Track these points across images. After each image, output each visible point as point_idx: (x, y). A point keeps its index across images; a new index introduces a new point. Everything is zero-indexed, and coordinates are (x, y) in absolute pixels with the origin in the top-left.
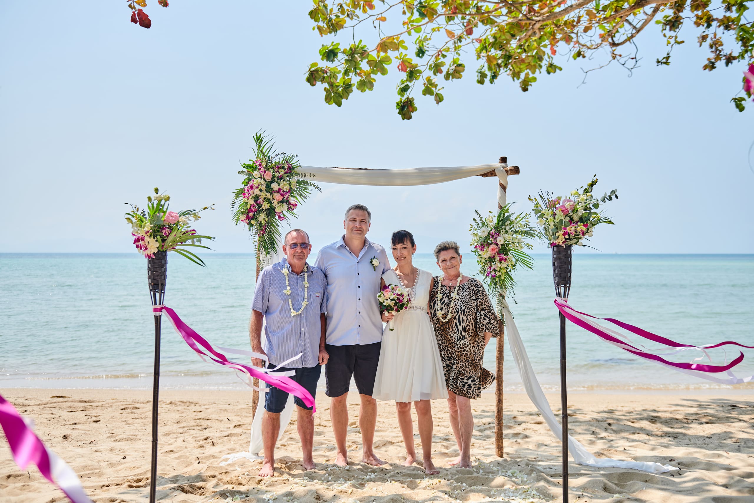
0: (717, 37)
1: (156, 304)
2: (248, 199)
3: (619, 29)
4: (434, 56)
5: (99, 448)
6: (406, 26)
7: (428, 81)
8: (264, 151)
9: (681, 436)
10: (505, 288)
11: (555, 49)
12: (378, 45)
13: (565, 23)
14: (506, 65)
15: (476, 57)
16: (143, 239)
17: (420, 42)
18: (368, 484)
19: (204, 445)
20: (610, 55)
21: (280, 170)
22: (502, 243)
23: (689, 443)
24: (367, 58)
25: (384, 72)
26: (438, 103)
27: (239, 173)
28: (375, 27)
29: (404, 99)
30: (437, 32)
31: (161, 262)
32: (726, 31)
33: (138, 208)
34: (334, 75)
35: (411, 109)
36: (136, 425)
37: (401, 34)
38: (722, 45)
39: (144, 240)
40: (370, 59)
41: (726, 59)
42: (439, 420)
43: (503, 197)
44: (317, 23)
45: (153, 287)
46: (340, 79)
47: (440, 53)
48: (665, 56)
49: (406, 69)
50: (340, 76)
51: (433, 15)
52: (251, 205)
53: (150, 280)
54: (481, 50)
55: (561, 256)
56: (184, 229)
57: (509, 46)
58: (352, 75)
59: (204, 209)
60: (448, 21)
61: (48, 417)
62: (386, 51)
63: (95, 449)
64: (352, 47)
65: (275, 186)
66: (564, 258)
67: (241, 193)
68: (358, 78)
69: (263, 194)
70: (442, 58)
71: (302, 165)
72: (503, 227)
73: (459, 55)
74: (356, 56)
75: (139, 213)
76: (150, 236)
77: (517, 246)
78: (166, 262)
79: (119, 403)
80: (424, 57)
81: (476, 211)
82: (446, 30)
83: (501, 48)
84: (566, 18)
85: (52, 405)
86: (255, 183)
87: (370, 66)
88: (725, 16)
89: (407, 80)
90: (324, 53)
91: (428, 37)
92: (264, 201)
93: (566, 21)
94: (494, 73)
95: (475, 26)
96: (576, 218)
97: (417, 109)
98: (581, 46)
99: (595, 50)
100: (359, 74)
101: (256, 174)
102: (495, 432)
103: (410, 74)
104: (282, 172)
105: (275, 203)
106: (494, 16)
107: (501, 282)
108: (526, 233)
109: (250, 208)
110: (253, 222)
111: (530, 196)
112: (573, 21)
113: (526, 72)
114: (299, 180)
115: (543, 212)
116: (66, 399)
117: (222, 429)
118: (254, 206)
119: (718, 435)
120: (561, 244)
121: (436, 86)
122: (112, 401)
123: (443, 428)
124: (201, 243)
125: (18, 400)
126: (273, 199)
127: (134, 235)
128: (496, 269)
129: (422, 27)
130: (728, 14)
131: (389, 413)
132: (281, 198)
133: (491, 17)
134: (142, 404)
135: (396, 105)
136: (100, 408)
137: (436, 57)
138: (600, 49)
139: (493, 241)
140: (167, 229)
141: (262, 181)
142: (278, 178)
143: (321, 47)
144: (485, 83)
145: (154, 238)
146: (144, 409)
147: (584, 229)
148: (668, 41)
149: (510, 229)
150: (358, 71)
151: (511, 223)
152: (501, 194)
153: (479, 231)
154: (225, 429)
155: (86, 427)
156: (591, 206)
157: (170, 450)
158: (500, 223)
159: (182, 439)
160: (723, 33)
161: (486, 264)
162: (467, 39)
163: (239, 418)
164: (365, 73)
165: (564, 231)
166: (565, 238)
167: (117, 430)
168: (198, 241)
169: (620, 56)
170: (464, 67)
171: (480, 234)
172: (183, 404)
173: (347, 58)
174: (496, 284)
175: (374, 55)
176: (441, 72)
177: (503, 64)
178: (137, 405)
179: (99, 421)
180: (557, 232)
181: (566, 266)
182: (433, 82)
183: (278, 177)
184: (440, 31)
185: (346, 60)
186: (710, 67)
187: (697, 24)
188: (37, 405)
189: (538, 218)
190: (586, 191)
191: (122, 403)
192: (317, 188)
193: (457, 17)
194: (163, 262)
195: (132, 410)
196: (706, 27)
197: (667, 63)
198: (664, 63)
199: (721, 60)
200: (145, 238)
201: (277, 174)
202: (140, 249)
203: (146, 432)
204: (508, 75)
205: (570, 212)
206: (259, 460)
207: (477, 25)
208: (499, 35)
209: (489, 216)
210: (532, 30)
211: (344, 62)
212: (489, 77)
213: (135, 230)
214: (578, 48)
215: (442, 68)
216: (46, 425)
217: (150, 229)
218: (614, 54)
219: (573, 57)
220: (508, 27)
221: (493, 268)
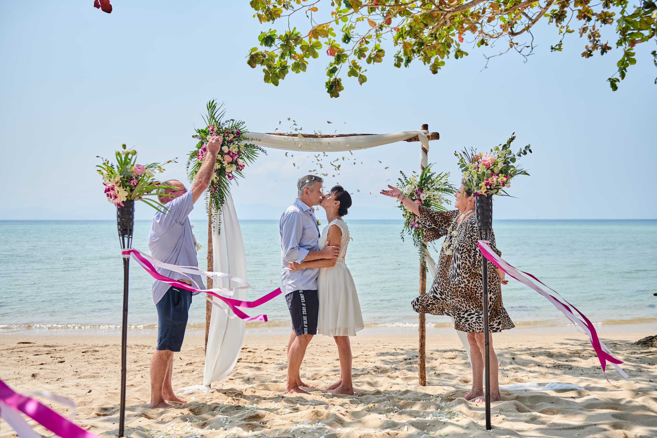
0: (596, 30)
1: (124, 247)
3: (517, 21)
5: (65, 384)
6: (334, 16)
7: (353, 64)
8: (215, 117)
9: (574, 368)
11: (462, 37)
12: (310, 32)
13: (472, 14)
14: (419, 51)
15: (394, 44)
16: (113, 189)
17: (346, 30)
20: (508, 43)
21: (229, 135)
22: (425, 199)
24: (301, 43)
25: (315, 55)
26: (361, 84)
27: (193, 137)
28: (308, 16)
29: (332, 79)
31: (129, 210)
32: (603, 25)
33: (108, 162)
34: (272, 58)
35: (338, 89)
36: (97, 364)
37: (330, 22)
38: (599, 36)
39: (114, 190)
40: (303, 44)
41: (602, 48)
42: (366, 357)
43: (425, 159)
44: (257, 11)
45: (122, 232)
46: (277, 62)
47: (364, 40)
48: (558, 43)
49: (335, 54)
50: (277, 59)
51: (358, 6)
53: (119, 226)
54: (398, 38)
55: (484, 204)
56: (150, 181)
57: (421, 34)
58: (288, 58)
59: (169, 162)
60: (370, 11)
61: (16, 359)
62: (317, 38)
63: (62, 385)
64: (288, 34)
65: (225, 149)
66: (486, 206)
67: (195, 154)
68: (293, 61)
70: (365, 44)
71: (249, 131)
72: (426, 185)
73: (380, 42)
74: (291, 41)
75: (110, 165)
76: (120, 186)
77: (437, 202)
78: (133, 210)
79: (80, 347)
80: (349, 43)
81: (401, 172)
82: (368, 19)
83: (415, 36)
84: (472, 10)
85: (19, 350)
87: (303, 51)
88: (603, 12)
89: (335, 63)
90: (263, 39)
91: (353, 25)
93: (472, 12)
94: (409, 57)
95: (394, 16)
96: (496, 171)
97: (343, 88)
98: (484, 35)
99: (497, 39)
100: (294, 58)
103: (338, 57)
104: (231, 136)
105: (225, 163)
106: (409, 8)
108: (446, 190)
111: (456, 152)
112: (479, 12)
113: (436, 56)
114: (247, 144)
115: (467, 166)
116: (31, 345)
120: (483, 193)
121: (360, 69)
122: (74, 345)
123: (370, 363)
126: (224, 160)
127: (105, 185)
129: (348, 16)
130: (606, 10)
131: (321, 352)
132: (230, 160)
133: (407, 9)
134: (101, 348)
135: (325, 84)
136: (63, 351)
137: (360, 43)
138: (501, 38)
139: (417, 198)
140: (135, 180)
142: (228, 142)
143: (260, 34)
144: (401, 67)
145: (124, 188)
146: (103, 352)
147: (505, 179)
148: (560, 30)
149: (432, 187)
150: (293, 55)
151: (432, 182)
152: (423, 156)
153: (405, 189)
154: (179, 367)
155: (53, 367)
156: (509, 160)
157: (130, 384)
158: (423, 182)
159: (140, 375)
160: (601, 26)
161: (410, 217)
162: (387, 27)
163: (189, 358)
164: (299, 56)
165: (486, 182)
166: (487, 189)
167: (81, 369)
169: (517, 44)
170: (384, 52)
172: (137, 347)
173: (283, 43)
174: (419, 235)
175: (306, 41)
176: (364, 56)
177: (416, 50)
178: (97, 349)
179: (64, 361)
180: (480, 183)
181: (487, 213)
182: (358, 65)
183: (228, 141)
184: (363, 20)
185: (282, 45)
186: (588, 54)
187: (579, 17)
188: (5, 350)
189: (463, 171)
190: (505, 147)
191: (83, 347)
192: (263, 151)
193: (378, 9)
194: (131, 210)
195: (93, 353)
196: (587, 20)
197: (560, 49)
198: (557, 49)
199: (597, 49)
200: (115, 187)
201: (227, 138)
202: (111, 198)
203: (107, 371)
204: (420, 59)
205: (491, 165)
206: (211, 391)
207: (395, 16)
208: (414, 24)
209: (413, 175)
210: (443, 20)
211: (280, 47)
212: (404, 61)
213: (105, 181)
214: (482, 37)
215: (365, 53)
216: (15, 366)
217: (119, 180)
218: (512, 42)
219: (478, 45)
220: (422, 17)
221: (416, 221)
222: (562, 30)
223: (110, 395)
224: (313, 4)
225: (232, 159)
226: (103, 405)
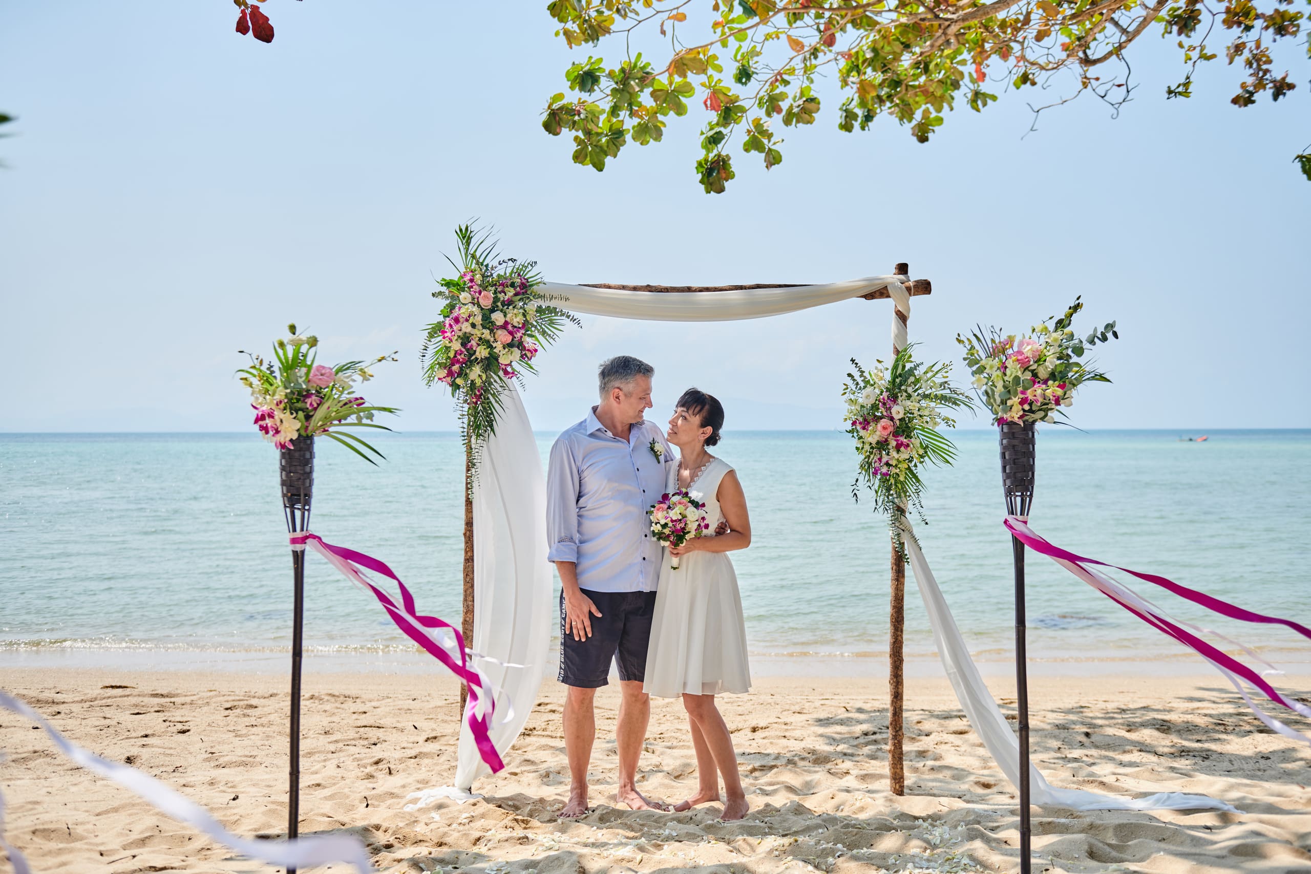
0: (1262, 48)
1: (294, 530)
2: (451, 341)
3: (1097, 36)
4: (768, 83)
5: (189, 779)
6: (719, 30)
7: (755, 127)
8: (478, 254)
9: (1214, 756)
10: (906, 496)
11: (983, 70)
12: (671, 64)
13: (1003, 25)
14: (890, 98)
15: (840, 84)
16: (271, 416)
17: (743, 58)
18: (669, 845)
19: (375, 774)
20: (1079, 79)
21: (506, 289)
22: (901, 416)
23: (1231, 768)
24: (652, 86)
25: (680, 110)
26: (770, 166)
27: (433, 295)
28: (666, 31)
29: (711, 156)
30: (775, 39)
31: (304, 456)
32: (1278, 37)
33: (262, 361)
34: (593, 117)
35: (724, 175)
36: (253, 737)
37: (712, 44)
38: (1269, 62)
39: (273, 417)
40: (656, 87)
41: (1275, 86)
42: (786, 727)
43: (902, 333)
44: (563, 24)
45: (290, 499)
46: (603, 123)
47: (779, 77)
48: (1183, 80)
49: (719, 106)
50: (603, 117)
51: (768, 10)
52: (456, 352)
53: (285, 488)
54: (849, 71)
55: (1016, 442)
56: (345, 397)
57: (896, 64)
58: (624, 114)
59: (380, 361)
60: (792, 21)
61: (97, 723)
62: (685, 76)
63: (183, 781)
64: (626, 67)
65: (498, 318)
66: (1021, 445)
67: (437, 330)
68: (636, 121)
69: (477, 332)
70: (781, 86)
71: (546, 280)
72: (903, 388)
73: (812, 82)
74: (632, 83)
75: (264, 368)
76: (285, 409)
77: (927, 422)
78: (312, 457)
79: (222, 698)
80: (749, 84)
81: (853, 360)
82: (789, 37)
83: (885, 68)
84: (1001, 15)
85: (104, 702)
86: (463, 312)
87: (656, 101)
88: (1277, 11)
89: (717, 124)
90: (576, 78)
91: (758, 49)
92: (479, 345)
93: (1003, 21)
94: (869, 111)
95: (841, 30)
96: (1043, 373)
97: (734, 175)
98: (1029, 65)
99: (1055, 71)
100: (637, 114)
101: (464, 296)
102: (890, 751)
103: (725, 113)
104: (510, 292)
105: (498, 347)
106: (872, 12)
107: (900, 486)
108: (944, 399)
109: (455, 356)
110: (459, 381)
111: (959, 335)
112: (1017, 20)
113: (924, 108)
114: (540, 307)
115: (983, 363)
116: (127, 691)
117: (405, 745)
118: (462, 352)
119: (1280, 754)
120: (1016, 420)
121: (770, 136)
122: (209, 694)
123: (792, 741)
124: (372, 421)
125: (44, 694)
126: (496, 341)
127: (255, 408)
128: (890, 462)
129: (748, 31)
130: (1283, 7)
132: (509, 339)
133: (867, 13)
134: (262, 700)
135: (696, 166)
136: (188, 706)
137: (772, 84)
138: (1063, 69)
139: (885, 413)
140: (314, 397)
141: (475, 309)
142: (503, 304)
143: (570, 66)
144: (854, 130)
145: (292, 414)
146: (265, 709)
147: (1059, 392)
148: (1186, 55)
149: (915, 391)
150: (635, 108)
151: (917, 381)
152: (898, 329)
153: (860, 395)
154: (411, 745)
155: (166, 741)
156: (1069, 352)
157: (314, 782)
158: (898, 380)
159: (335, 762)
160: (1275, 41)
161: (871, 453)
162: (828, 52)
163: (432, 724)
164: (647, 111)
165: (1022, 396)
166: (1024, 410)
167: (220, 748)
168: (367, 418)
169: (1097, 80)
170: (819, 103)
171: (860, 401)
172: (333, 699)
173: (615, 86)
174: (888, 490)
175: (663, 80)
176: (779, 111)
177: (886, 97)
178: (254, 702)
179: (188, 731)
180: (1010, 399)
181: (1025, 460)
182: (765, 128)
183: (504, 301)
184: (778, 38)
185: (614, 91)
186: (1245, 100)
187: (1228, 23)
188: (77, 702)
189: (974, 373)
190: (1061, 324)
191: (226, 698)
192: (573, 320)
193: (808, 15)
194: (308, 456)
195: (245, 711)
196: (1244, 29)
197: (1186, 94)
198: (1180, 93)
199: (1265, 88)
200: (275, 413)
201: (501, 296)
202: (267, 432)
203: (271, 751)
204: (891, 114)
205: (1032, 363)
206: (472, 801)
207: (843, 29)
208: (882, 44)
209: (876, 368)
210: (943, 38)
211: (609, 93)
212: (859, 120)
213: (257, 398)
214: (1024, 69)
215: (780, 103)
216: (95, 738)
217: (283, 397)
218: (1086, 78)
219: (1015, 84)
220: (898, 30)
221: (884, 460)
222: (1191, 53)
223: (274, 807)
224: (678, 8)
225: (511, 338)
226: (259, 829)
